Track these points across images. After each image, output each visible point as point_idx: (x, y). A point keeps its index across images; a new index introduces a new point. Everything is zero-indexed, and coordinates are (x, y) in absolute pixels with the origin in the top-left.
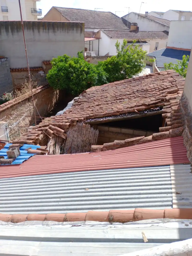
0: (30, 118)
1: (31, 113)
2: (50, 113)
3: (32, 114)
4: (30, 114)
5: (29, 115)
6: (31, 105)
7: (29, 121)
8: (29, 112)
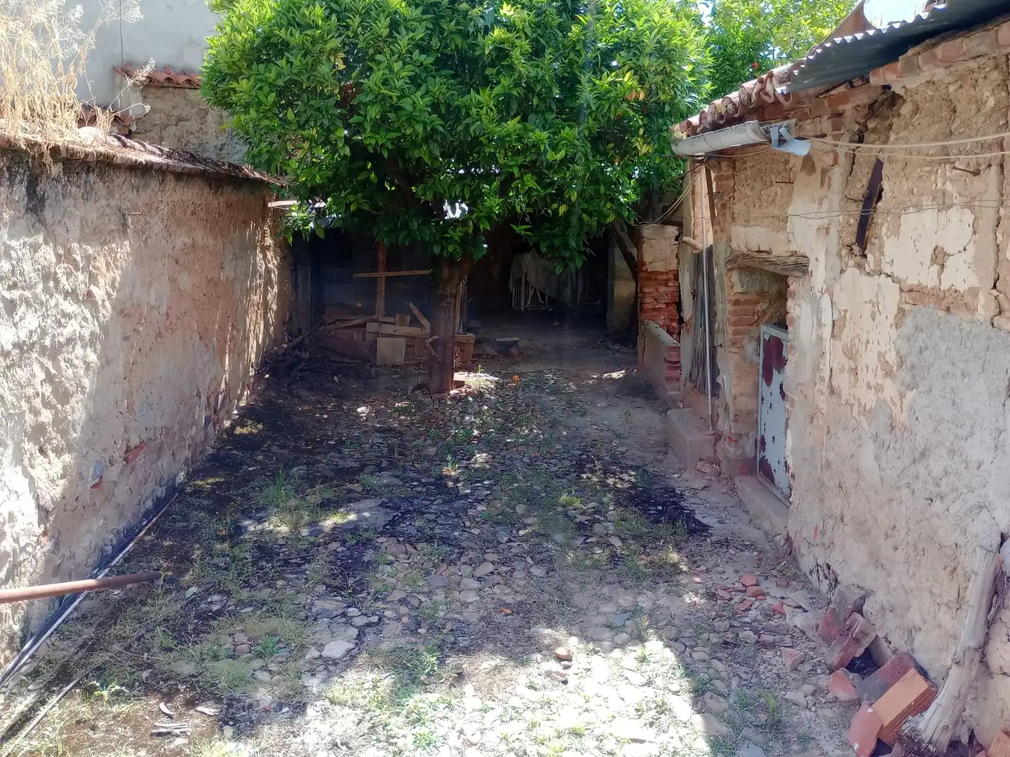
0: (56, 465)
1: (63, 396)
2: (238, 430)
3: (77, 410)
4: (46, 404)
5: (46, 416)
6: (65, 283)
7: (44, 512)
8: (41, 376)
